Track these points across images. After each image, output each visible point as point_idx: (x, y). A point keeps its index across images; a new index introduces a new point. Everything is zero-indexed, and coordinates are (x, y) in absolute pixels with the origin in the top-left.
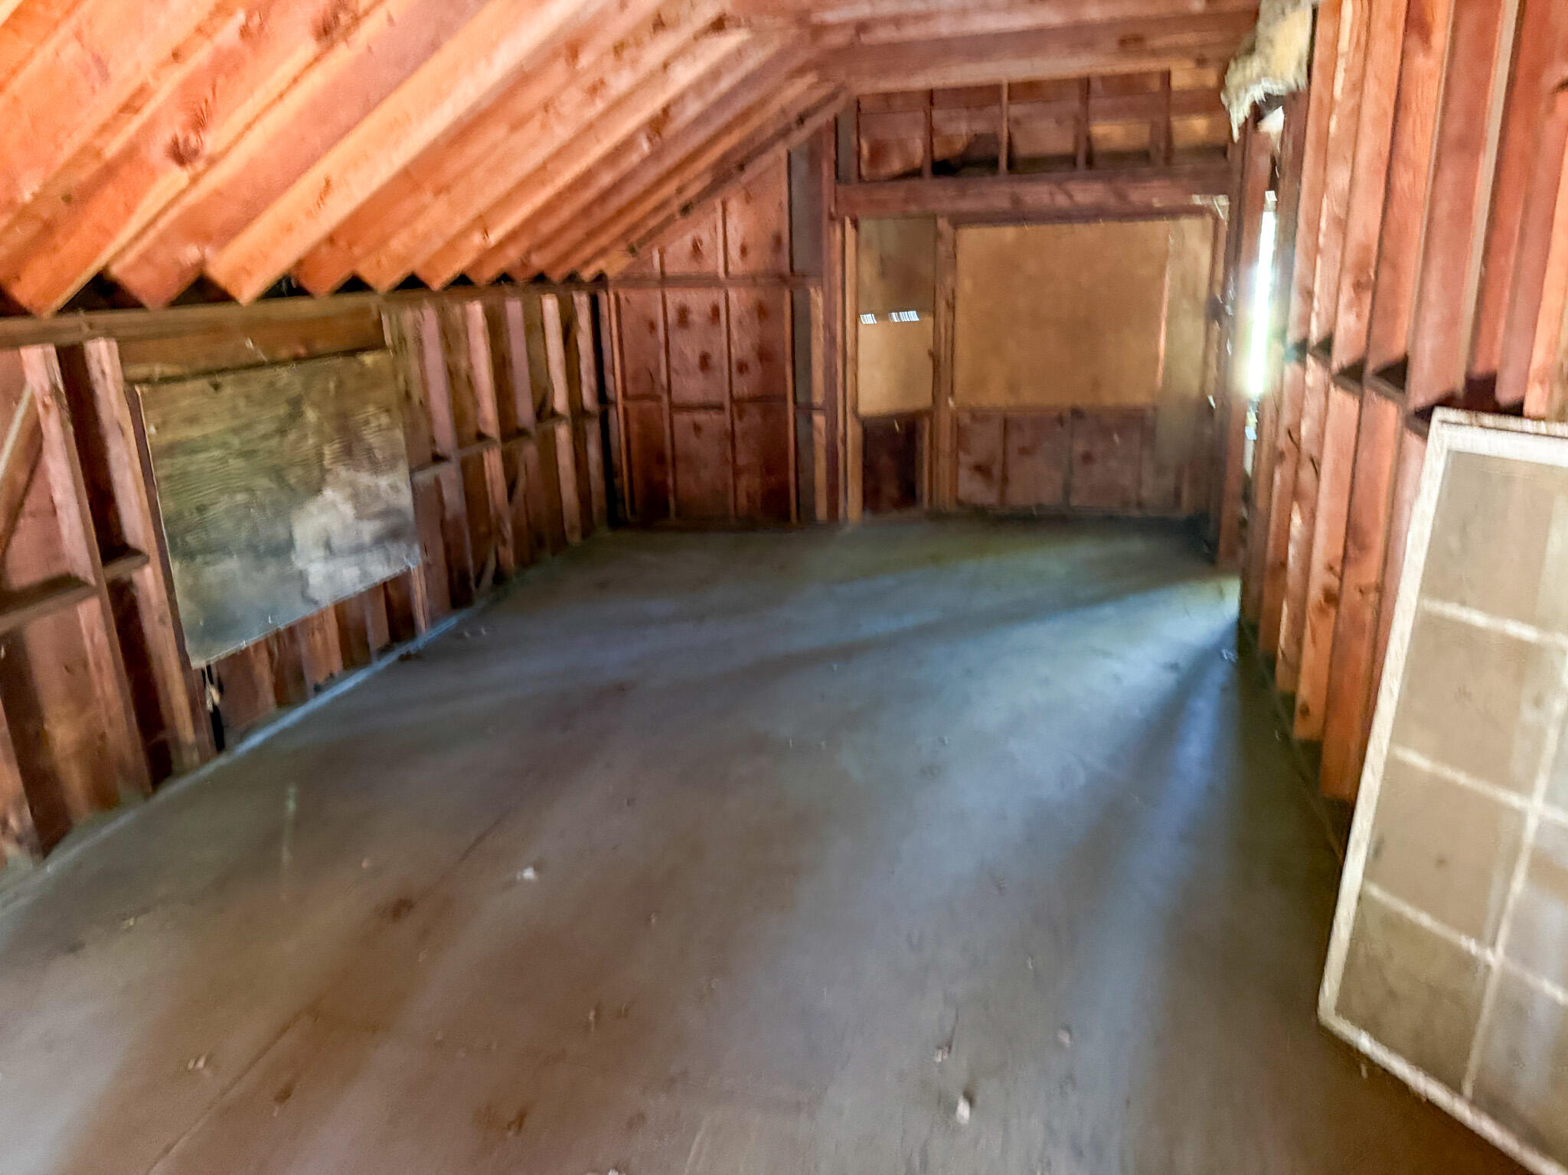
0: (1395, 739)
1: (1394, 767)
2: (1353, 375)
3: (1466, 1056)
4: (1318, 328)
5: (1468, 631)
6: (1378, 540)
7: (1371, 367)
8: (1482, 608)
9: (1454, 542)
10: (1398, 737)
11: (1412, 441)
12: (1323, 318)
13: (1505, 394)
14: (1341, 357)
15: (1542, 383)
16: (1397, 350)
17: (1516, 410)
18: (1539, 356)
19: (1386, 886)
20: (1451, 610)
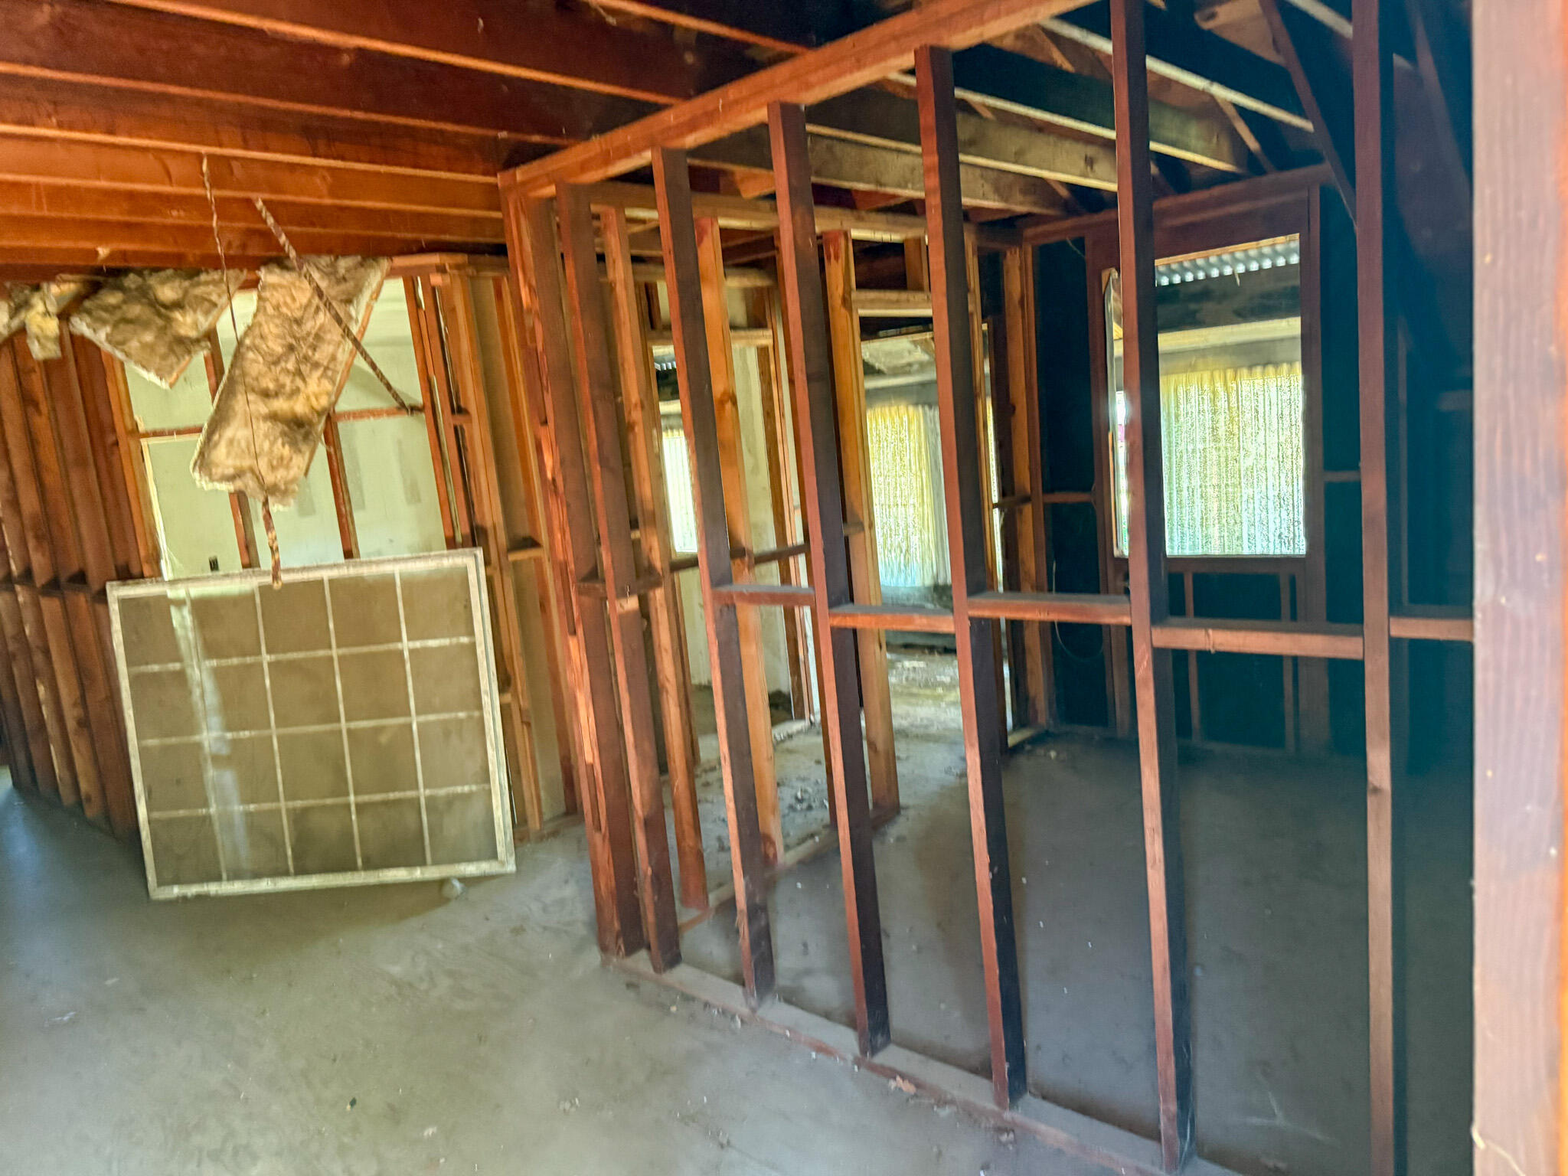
0: (139, 738)
1: (143, 751)
2: (53, 587)
3: (218, 862)
4: (16, 567)
5: (155, 676)
6: (99, 672)
7: (63, 579)
8: (155, 662)
9: (134, 637)
10: (140, 737)
11: (100, 608)
12: (17, 558)
13: (135, 571)
14: (41, 578)
15: (147, 562)
16: (75, 568)
17: (142, 576)
18: (142, 553)
19: (158, 809)
20: (144, 669)
